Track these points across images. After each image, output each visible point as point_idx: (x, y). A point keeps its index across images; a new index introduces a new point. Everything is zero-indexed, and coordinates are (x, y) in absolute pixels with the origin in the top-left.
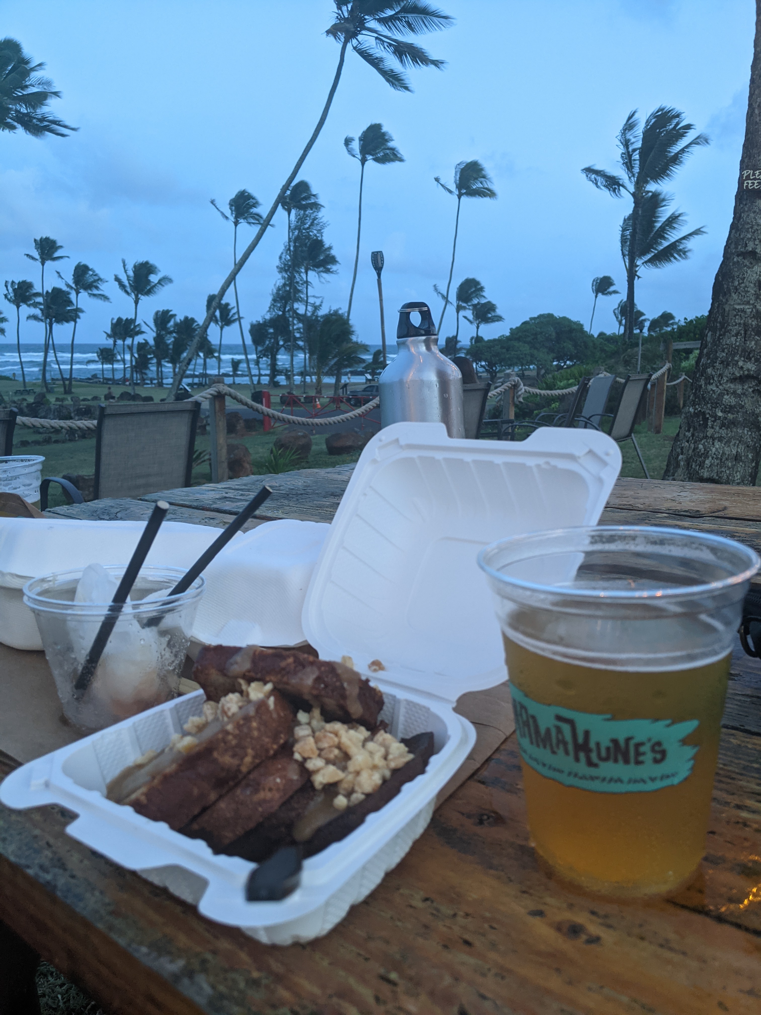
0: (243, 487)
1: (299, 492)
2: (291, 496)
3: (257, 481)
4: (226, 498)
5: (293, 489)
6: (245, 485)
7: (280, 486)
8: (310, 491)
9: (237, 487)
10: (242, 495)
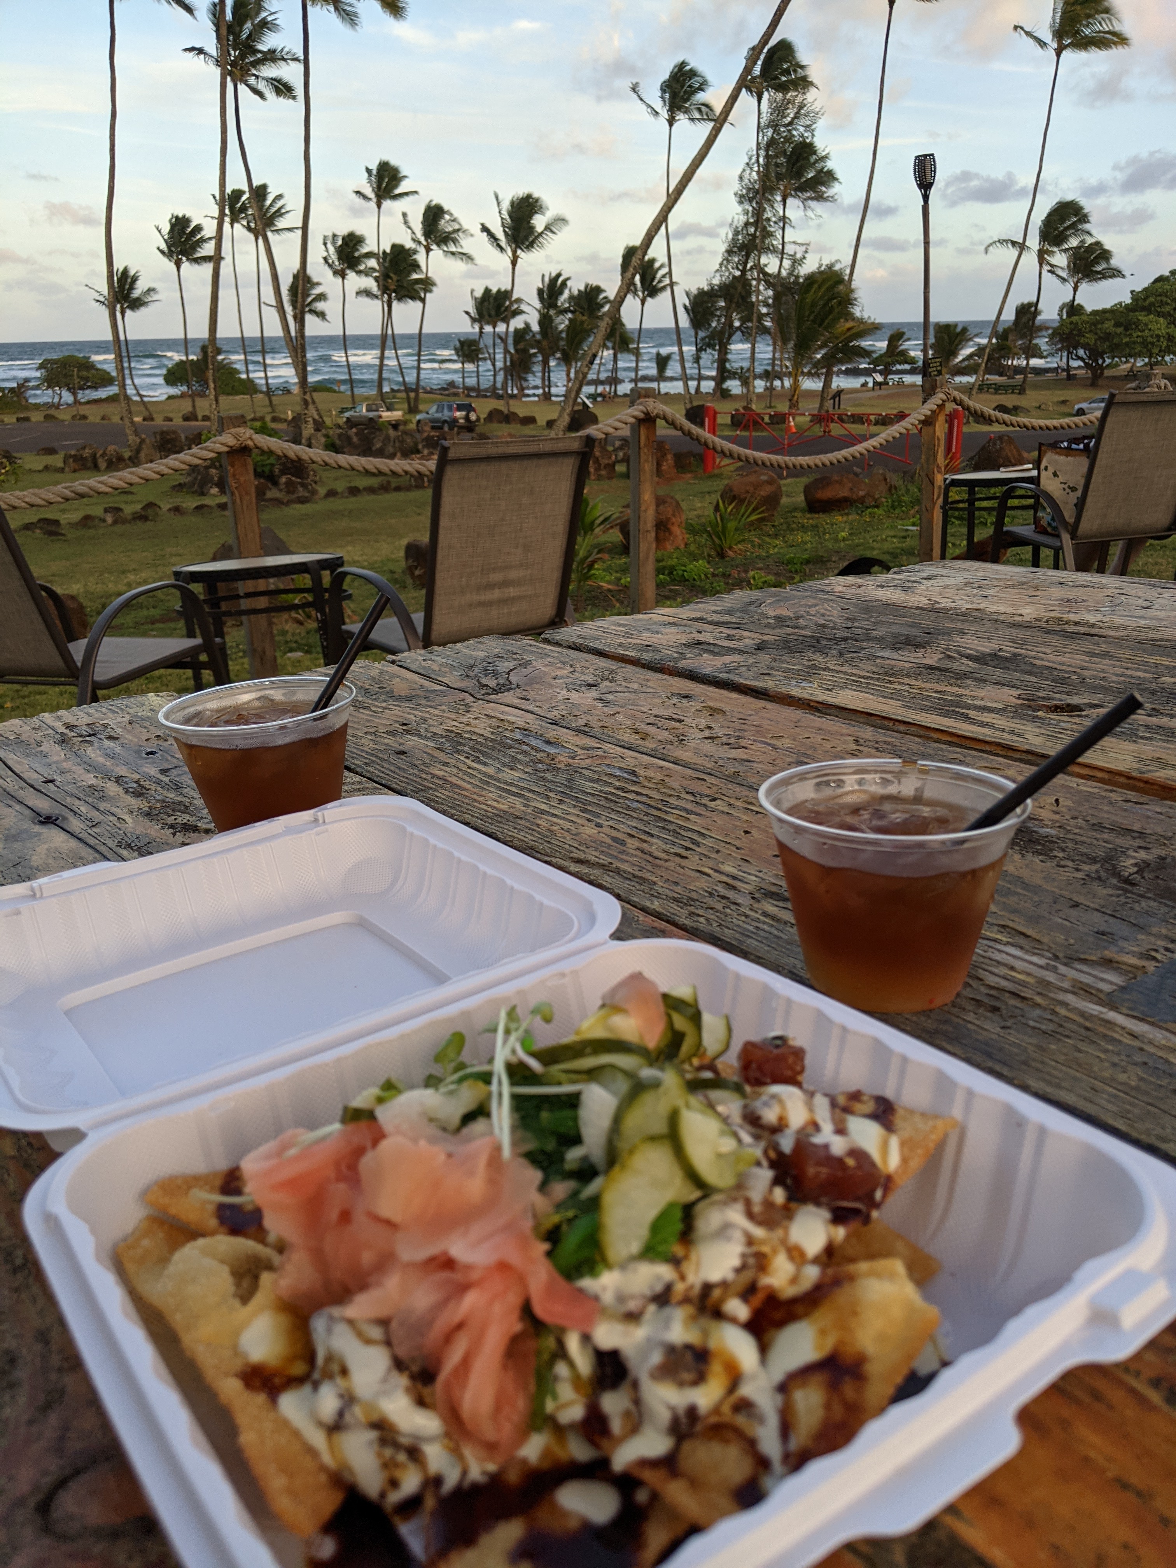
0: (727, 618)
1: (839, 634)
2: (824, 642)
3: (751, 603)
4: (700, 643)
5: (824, 626)
6: (729, 612)
7: (797, 618)
8: (860, 631)
9: (716, 618)
10: (729, 637)
